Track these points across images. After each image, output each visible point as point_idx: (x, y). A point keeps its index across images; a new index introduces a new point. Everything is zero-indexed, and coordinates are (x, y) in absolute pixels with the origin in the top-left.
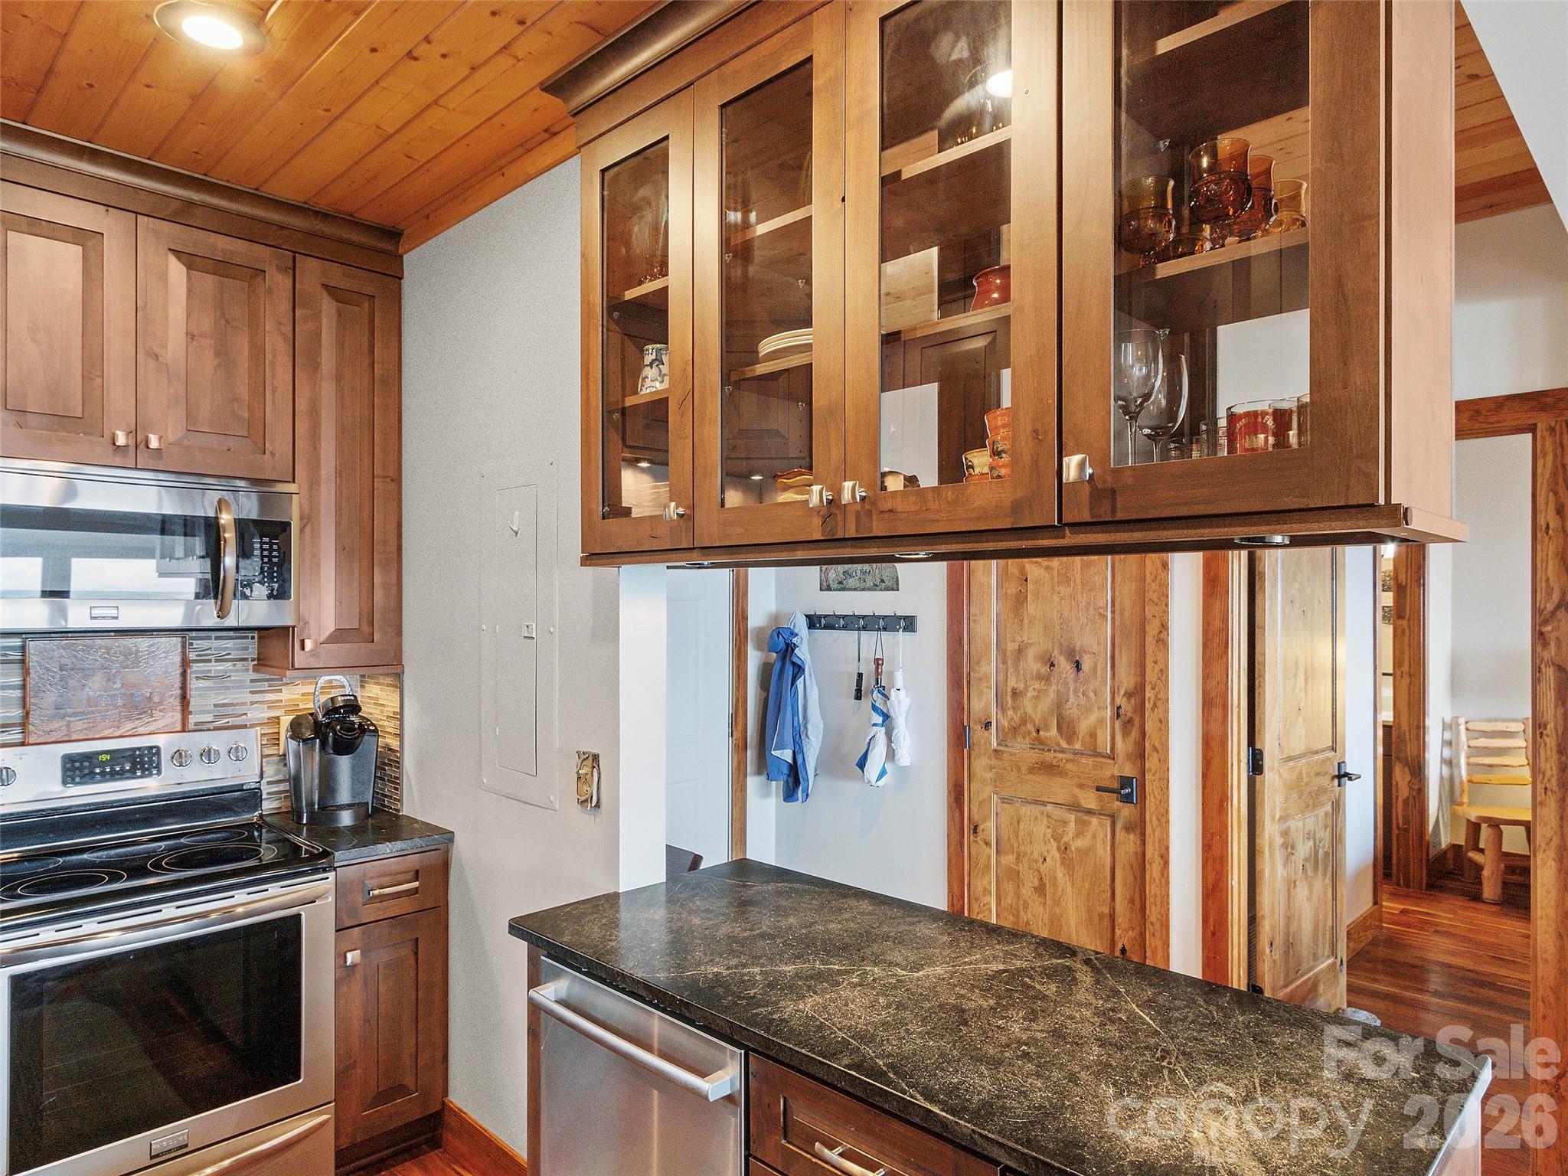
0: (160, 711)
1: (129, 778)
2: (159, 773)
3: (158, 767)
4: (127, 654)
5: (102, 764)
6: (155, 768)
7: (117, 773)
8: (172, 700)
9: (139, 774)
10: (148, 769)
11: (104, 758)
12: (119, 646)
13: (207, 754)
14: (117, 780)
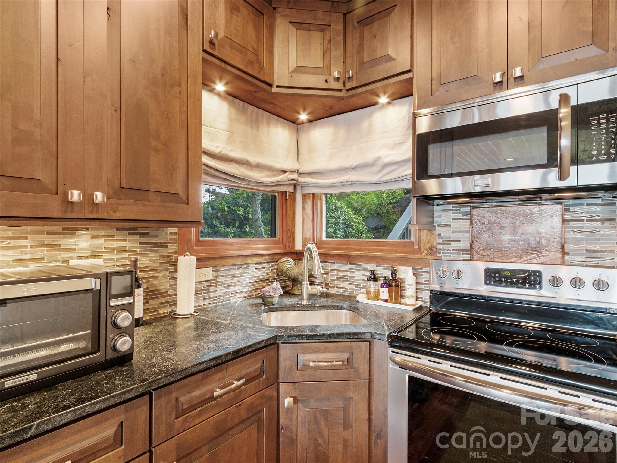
0: (546, 251)
1: (521, 288)
2: (541, 288)
3: (540, 283)
4: (525, 215)
5: (506, 277)
6: (538, 284)
7: (514, 283)
8: (554, 244)
9: (527, 286)
10: (533, 285)
11: (508, 273)
12: (520, 211)
13: (577, 283)
14: (514, 287)
